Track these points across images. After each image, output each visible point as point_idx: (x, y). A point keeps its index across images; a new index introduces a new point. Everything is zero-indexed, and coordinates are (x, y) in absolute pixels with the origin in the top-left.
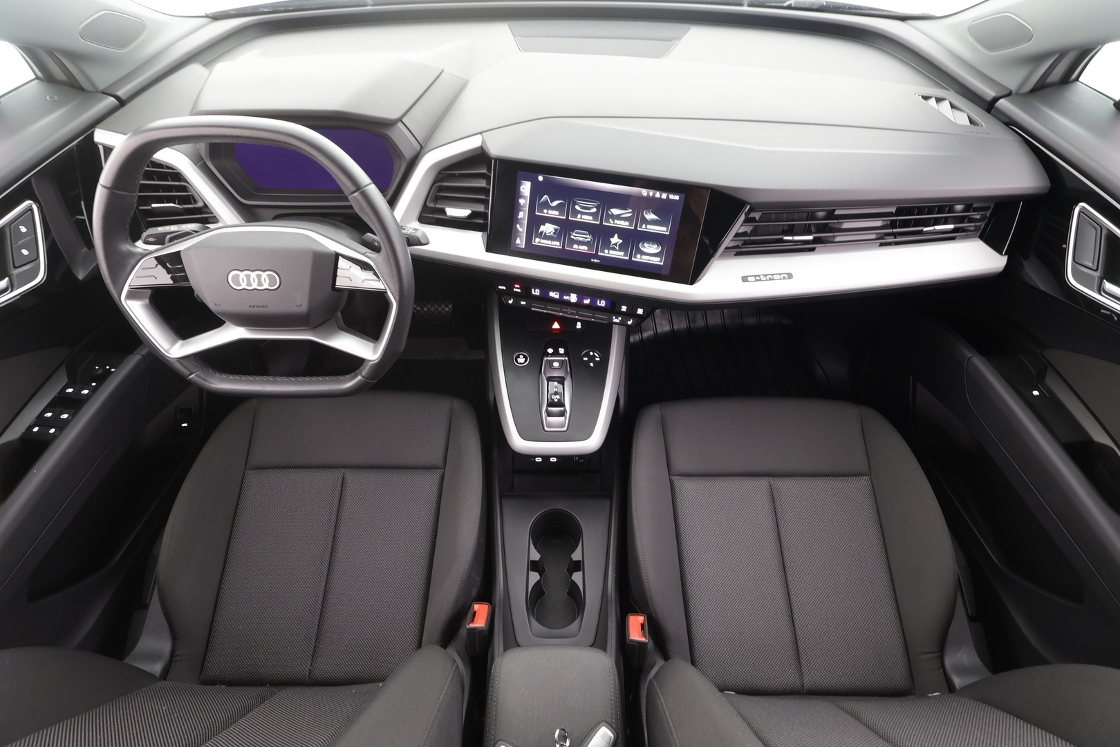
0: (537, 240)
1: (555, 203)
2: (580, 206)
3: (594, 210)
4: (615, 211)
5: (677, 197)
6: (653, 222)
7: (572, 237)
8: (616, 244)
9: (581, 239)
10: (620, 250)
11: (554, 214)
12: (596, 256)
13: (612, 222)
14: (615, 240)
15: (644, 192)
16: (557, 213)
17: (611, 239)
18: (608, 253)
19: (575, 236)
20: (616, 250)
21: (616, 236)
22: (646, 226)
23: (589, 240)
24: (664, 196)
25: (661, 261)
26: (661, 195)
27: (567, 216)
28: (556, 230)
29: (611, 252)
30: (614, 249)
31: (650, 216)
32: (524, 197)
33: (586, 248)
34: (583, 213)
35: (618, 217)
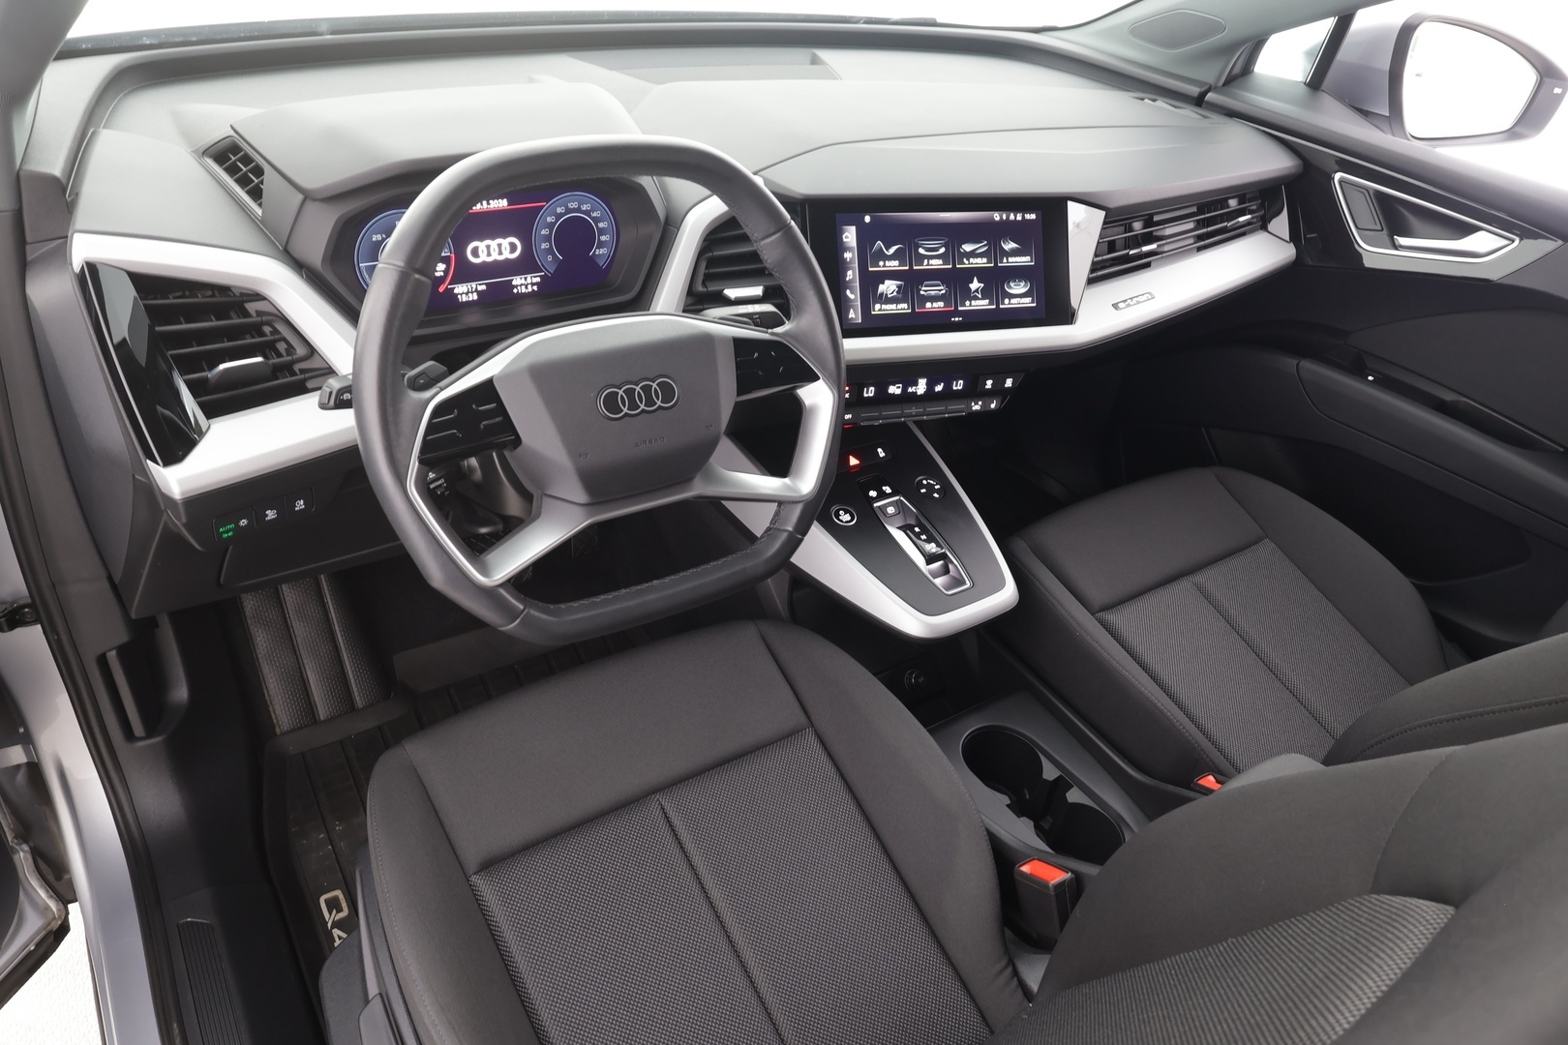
0: (877, 306)
1: (892, 250)
2: (924, 248)
3: (943, 250)
4: (968, 248)
5: (1033, 216)
6: (1014, 253)
7: (922, 292)
8: (977, 291)
9: (933, 293)
10: (983, 298)
11: (893, 265)
12: (957, 313)
13: (967, 262)
14: (975, 285)
15: (997, 216)
16: (896, 263)
17: (970, 285)
18: (970, 305)
19: (926, 291)
20: (978, 299)
21: (975, 279)
22: (1007, 259)
23: (944, 292)
24: (1019, 217)
25: (1033, 302)
26: (1001, 217)
27: (911, 266)
28: (899, 287)
29: (973, 303)
30: (976, 298)
31: (1009, 246)
32: (849, 249)
33: (941, 304)
34: (930, 258)
35: (973, 254)
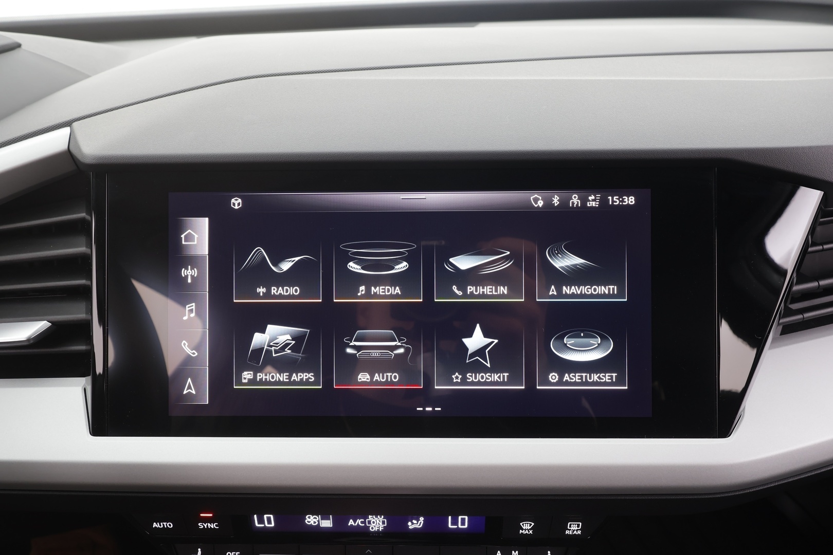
0: (247, 375)
1: (286, 266)
2: (358, 262)
3: (402, 266)
4: (464, 263)
5: (630, 200)
6: (575, 276)
7: (349, 351)
8: (480, 352)
9: (375, 353)
10: (493, 370)
11: (288, 293)
12: (427, 395)
13: (460, 293)
14: (476, 340)
15: (537, 200)
16: (294, 290)
17: (466, 341)
18: (464, 381)
19: (358, 348)
20: (485, 370)
21: (478, 330)
22: (559, 290)
23: (401, 351)
24: (593, 202)
25: (619, 381)
26: (584, 200)
27: (328, 295)
28: (297, 338)
29: (470, 377)
30: (478, 368)
31: (566, 261)
32: (191, 261)
33: (394, 377)
34: (371, 281)
35: (472, 276)
